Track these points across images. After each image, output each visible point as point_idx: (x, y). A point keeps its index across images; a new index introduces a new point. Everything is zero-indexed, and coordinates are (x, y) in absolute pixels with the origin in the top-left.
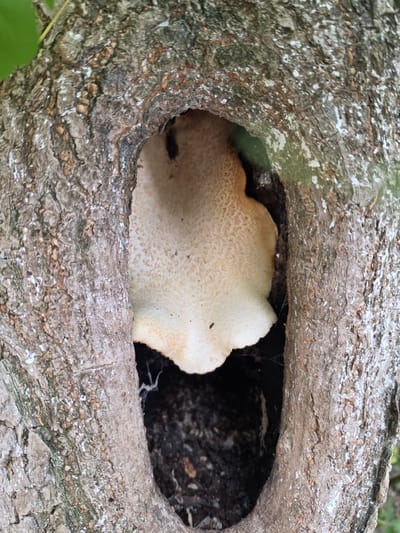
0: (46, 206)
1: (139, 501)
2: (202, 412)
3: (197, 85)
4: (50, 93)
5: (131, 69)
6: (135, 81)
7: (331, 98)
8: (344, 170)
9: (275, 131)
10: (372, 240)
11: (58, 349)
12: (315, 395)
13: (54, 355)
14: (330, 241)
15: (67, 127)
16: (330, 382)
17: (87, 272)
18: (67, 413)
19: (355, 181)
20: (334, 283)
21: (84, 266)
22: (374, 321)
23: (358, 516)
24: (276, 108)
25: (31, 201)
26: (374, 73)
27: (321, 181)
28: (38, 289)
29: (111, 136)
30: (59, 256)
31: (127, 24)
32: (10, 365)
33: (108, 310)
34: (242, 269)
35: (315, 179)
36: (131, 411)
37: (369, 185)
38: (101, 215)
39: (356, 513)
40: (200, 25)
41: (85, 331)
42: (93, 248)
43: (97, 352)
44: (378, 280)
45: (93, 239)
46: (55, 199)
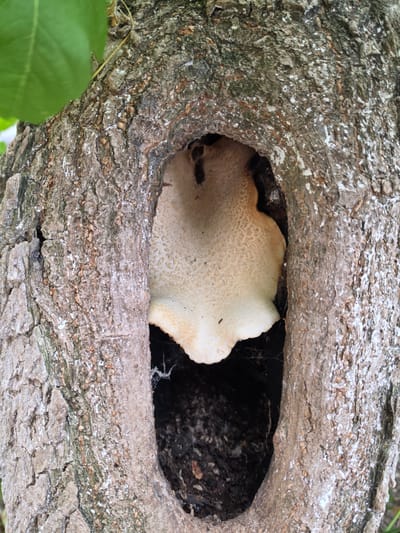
0: (88, 199)
1: (141, 472)
2: (213, 421)
3: (215, 112)
4: (98, 113)
5: (161, 97)
6: (164, 106)
7: (321, 119)
8: (332, 176)
9: (277, 148)
10: (358, 238)
11: (85, 317)
12: (308, 382)
13: (82, 323)
14: (321, 239)
15: (109, 138)
16: (321, 370)
17: (114, 254)
18: (86, 374)
19: (341, 187)
20: (324, 276)
21: (112, 249)
22: (363, 314)
23: (354, 521)
24: (277, 128)
25: (77, 194)
26: (359, 99)
27: (313, 187)
28: (74, 265)
29: (142, 148)
30: (93, 238)
31: (160, 63)
32: (45, 330)
33: (129, 288)
34: (252, 275)
35: (308, 186)
36: (141, 383)
37: (354, 190)
38: (130, 209)
40: (217, 65)
41: (108, 304)
42: (120, 235)
43: (116, 323)
44: (365, 276)
45: (122, 227)
46: (95, 193)
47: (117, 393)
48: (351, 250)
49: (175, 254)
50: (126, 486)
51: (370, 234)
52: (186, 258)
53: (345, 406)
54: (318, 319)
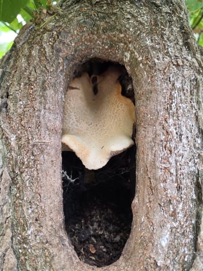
0: (32, 74)
2: (104, 223)
3: (96, 41)
4: (41, 39)
5: (70, 32)
6: (72, 36)
7: (145, 35)
8: (152, 57)
9: (126, 53)
10: (167, 85)
11: (26, 133)
12: (148, 166)
13: (23, 135)
15: (44, 48)
16: (155, 156)
17: (43, 101)
18: (23, 163)
19: (156, 61)
20: (152, 105)
21: (42, 98)
22: (175, 125)
23: (186, 260)
24: (125, 43)
25: (27, 73)
26: (162, 27)
27: (143, 65)
28: (22, 106)
29: (61, 54)
30: (33, 92)
31: (70, 20)
32: (4, 142)
33: (50, 119)
34: (120, 127)
35: (141, 65)
37: (163, 62)
38: (53, 81)
39: (185, 257)
40: (96, 20)
41: (38, 125)
42: (47, 92)
43: (42, 136)
44: (174, 104)
45: (48, 88)
46: (36, 72)
47: (40, 175)
48: (165, 91)
49: (81, 121)
50: (42, 234)
51: (174, 84)
52: (87, 123)
53: (171, 178)
54: (150, 129)
